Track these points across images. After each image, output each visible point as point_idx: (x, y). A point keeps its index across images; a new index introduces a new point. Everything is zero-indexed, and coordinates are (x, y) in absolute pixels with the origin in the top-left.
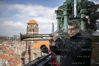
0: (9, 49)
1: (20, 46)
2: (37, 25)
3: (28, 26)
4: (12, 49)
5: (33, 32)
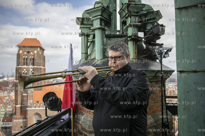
3: (19, 51)
5: (31, 66)
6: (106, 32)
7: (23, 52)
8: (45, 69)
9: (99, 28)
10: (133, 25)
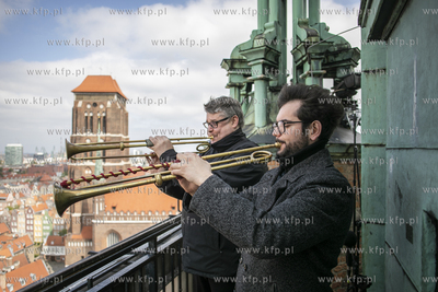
1: (39, 199)
2: (123, 99)
3: (76, 103)
5: (100, 134)
6: (271, 83)
7: (85, 104)
9: (261, 79)
10: (314, 75)
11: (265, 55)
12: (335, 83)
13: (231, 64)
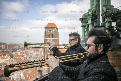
0: (23, 59)
1: (36, 55)
2: (57, 29)
4: (27, 58)
5: (51, 38)
6: (95, 25)
7: (48, 31)
8: (58, 40)
9: (91, 24)
10: (108, 22)
11: (92, 16)
12: (117, 24)
13: (82, 20)
